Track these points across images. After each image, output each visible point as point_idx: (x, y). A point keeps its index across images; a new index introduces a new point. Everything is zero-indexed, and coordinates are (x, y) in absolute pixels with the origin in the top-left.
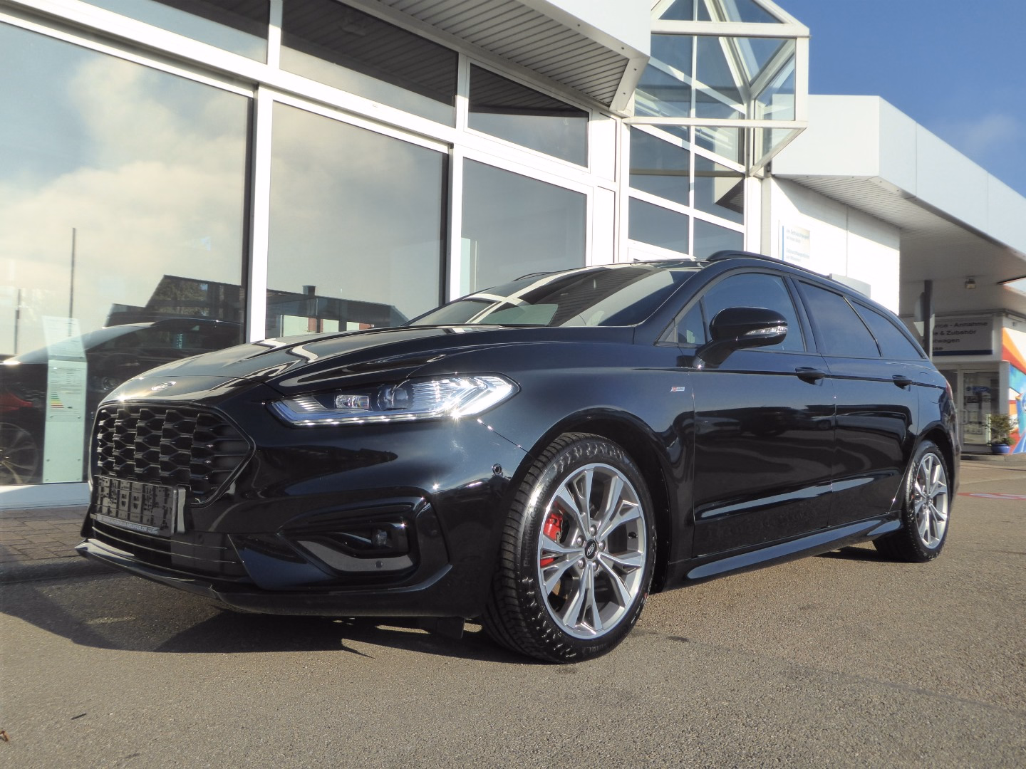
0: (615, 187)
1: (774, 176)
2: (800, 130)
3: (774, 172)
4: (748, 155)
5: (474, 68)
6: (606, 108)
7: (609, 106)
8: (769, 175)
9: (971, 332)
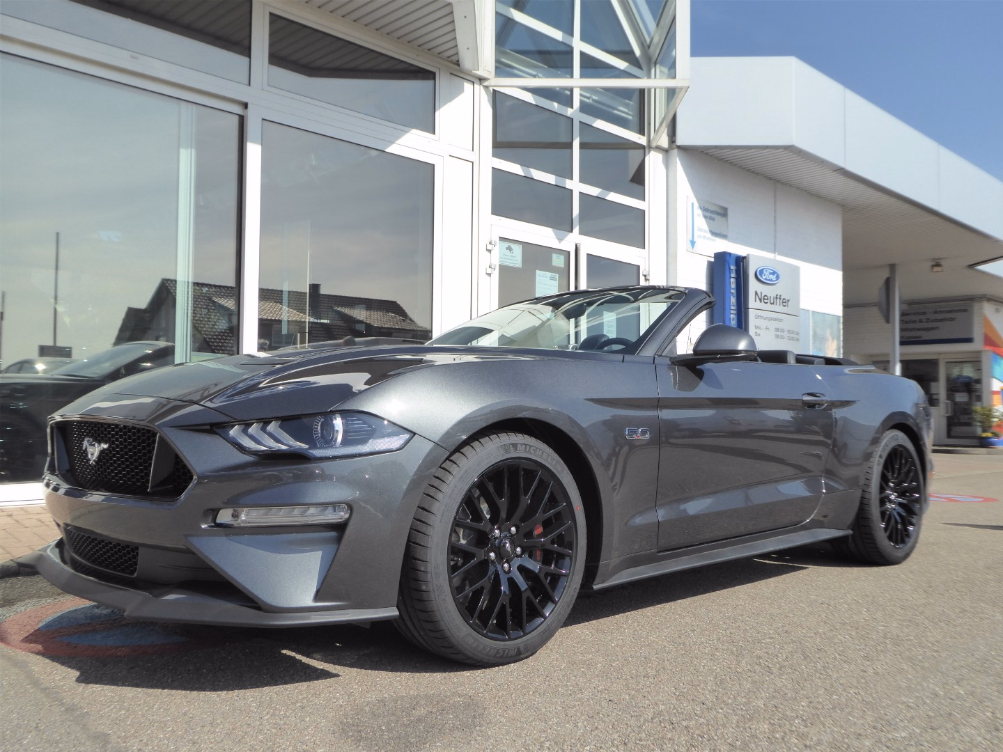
0: (472, 156)
2: (684, 89)
4: (649, 124)
5: (274, 18)
6: (457, 67)
7: (459, 65)
8: (674, 146)
9: (952, 319)
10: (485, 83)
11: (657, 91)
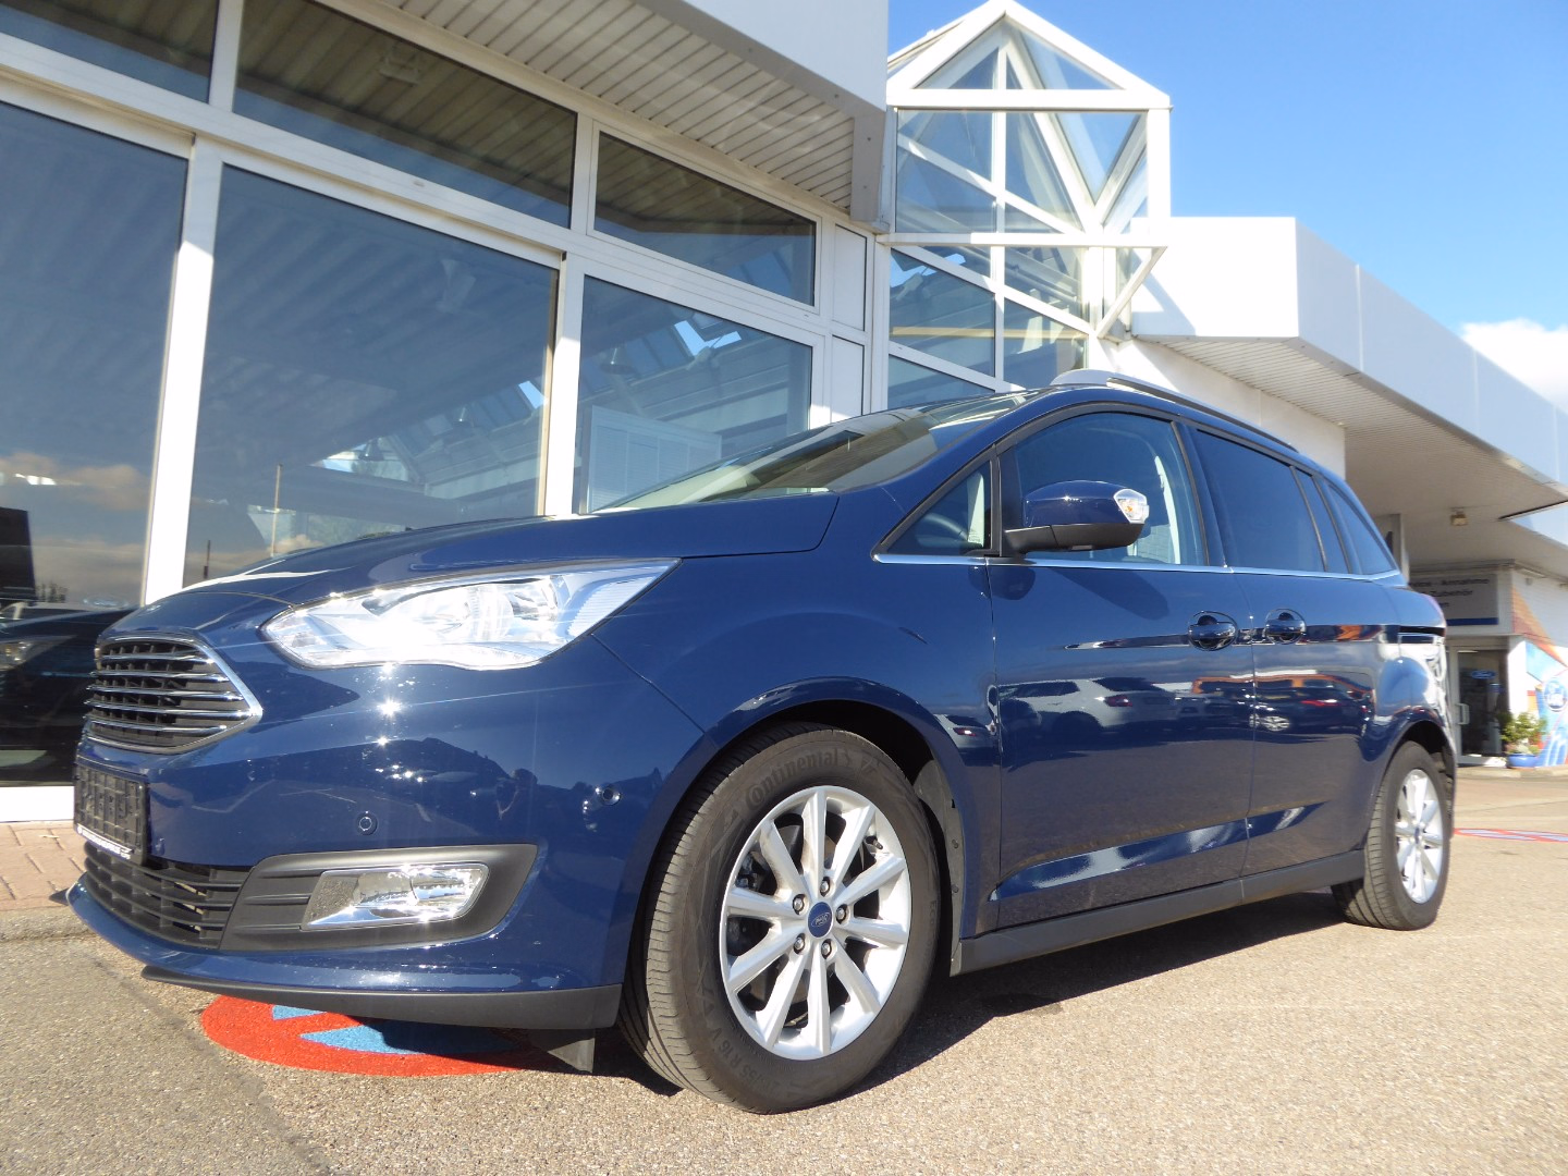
0: (863, 338)
1: (1135, 338)
2: (1160, 251)
3: (1135, 334)
5: (607, 141)
6: (845, 216)
7: (849, 213)
8: (1128, 336)
10: (881, 238)
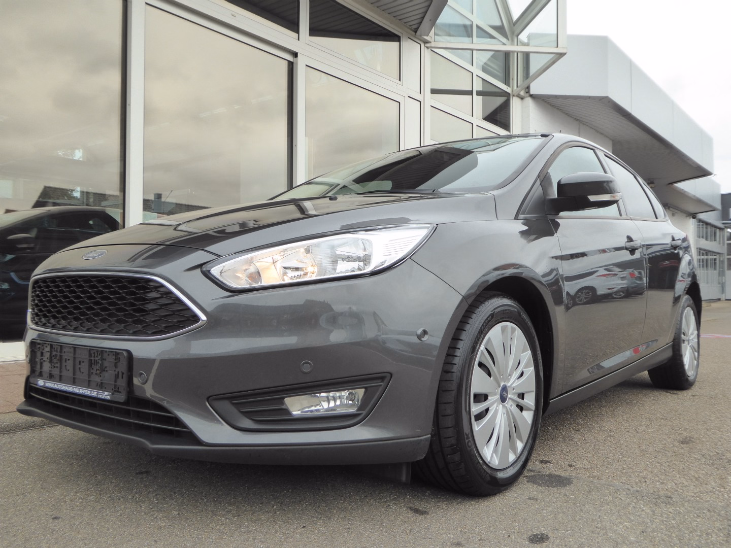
0: (420, 97)
1: (531, 96)
2: (562, 55)
3: (532, 92)
4: (513, 79)
6: (414, 33)
7: (416, 32)
8: (528, 95)
10: (428, 45)
11: (519, 54)
